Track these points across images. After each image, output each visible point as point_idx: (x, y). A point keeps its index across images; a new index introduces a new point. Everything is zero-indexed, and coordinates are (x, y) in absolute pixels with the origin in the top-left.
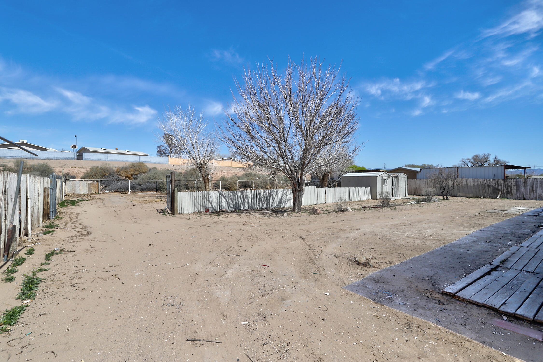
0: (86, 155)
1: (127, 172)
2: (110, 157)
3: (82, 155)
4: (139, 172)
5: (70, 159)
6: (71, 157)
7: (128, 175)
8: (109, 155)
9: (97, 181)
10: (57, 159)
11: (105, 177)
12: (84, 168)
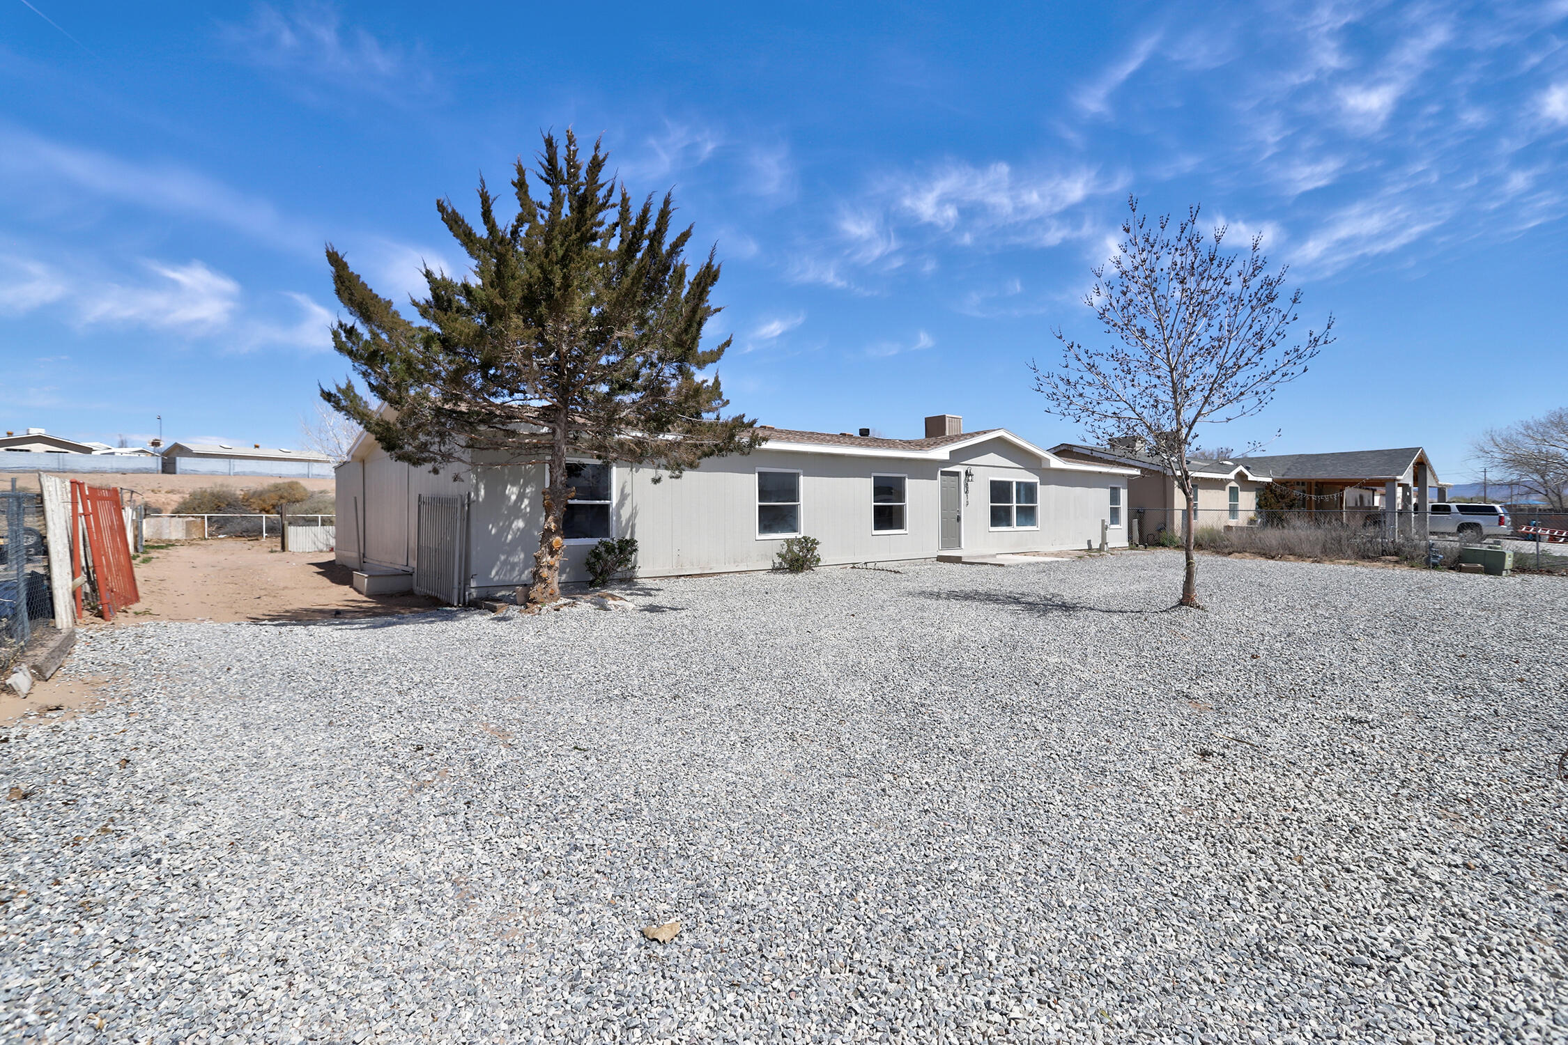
0: (182, 463)
1: (264, 501)
2: (239, 466)
3: (175, 463)
4: (289, 501)
5: (147, 471)
6: (148, 466)
7: (264, 506)
8: (237, 462)
9: (203, 517)
10: (117, 472)
11: (218, 509)
12: (180, 493)
